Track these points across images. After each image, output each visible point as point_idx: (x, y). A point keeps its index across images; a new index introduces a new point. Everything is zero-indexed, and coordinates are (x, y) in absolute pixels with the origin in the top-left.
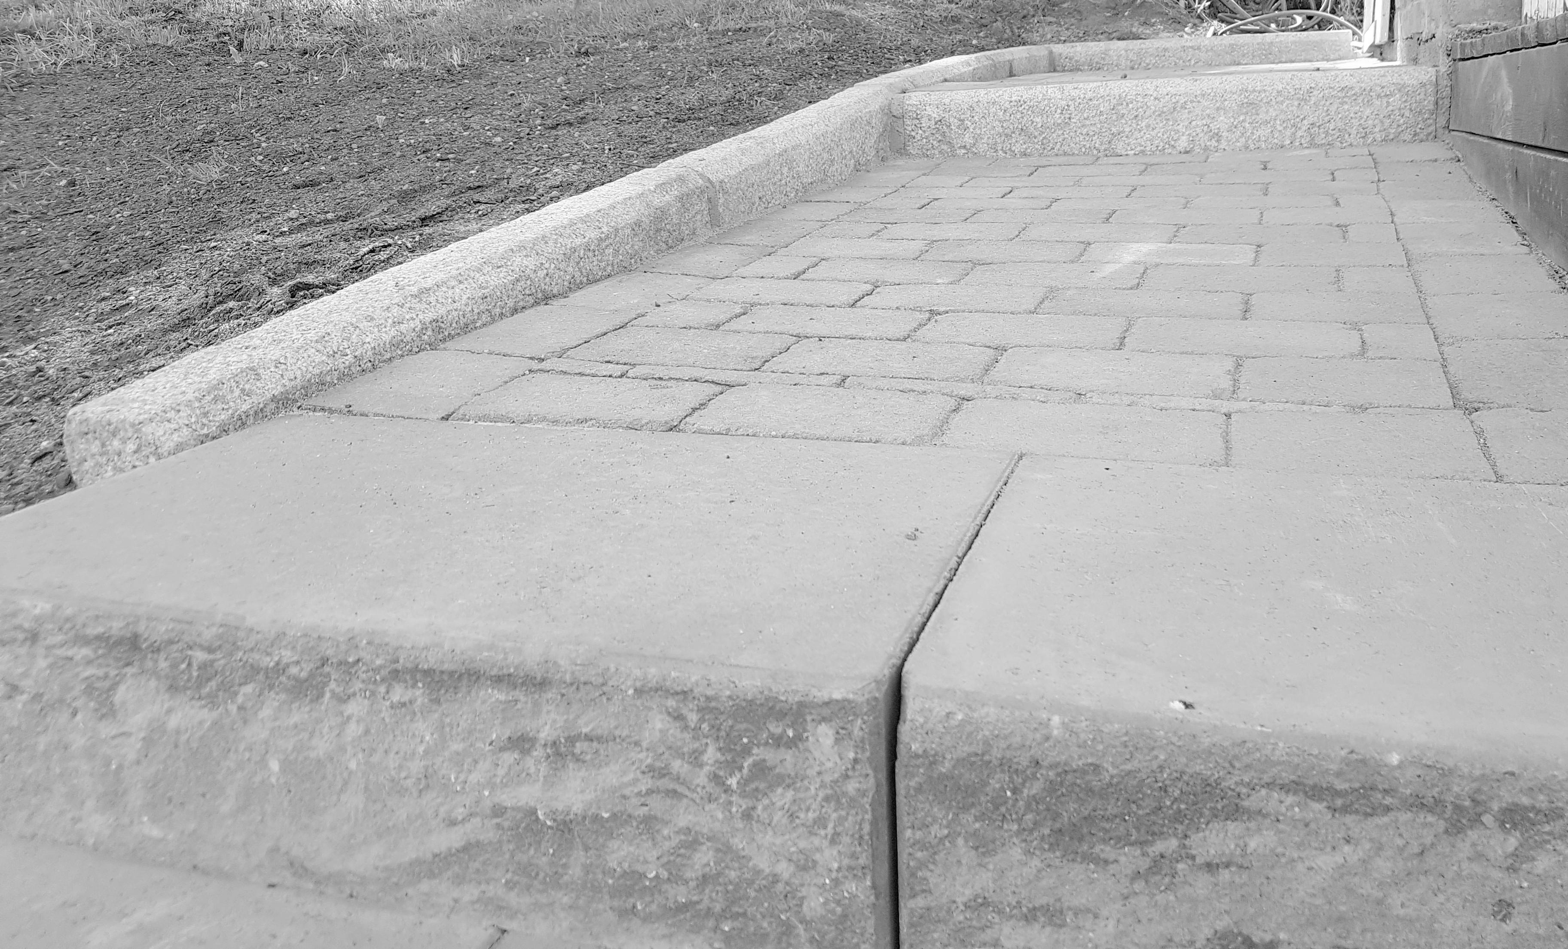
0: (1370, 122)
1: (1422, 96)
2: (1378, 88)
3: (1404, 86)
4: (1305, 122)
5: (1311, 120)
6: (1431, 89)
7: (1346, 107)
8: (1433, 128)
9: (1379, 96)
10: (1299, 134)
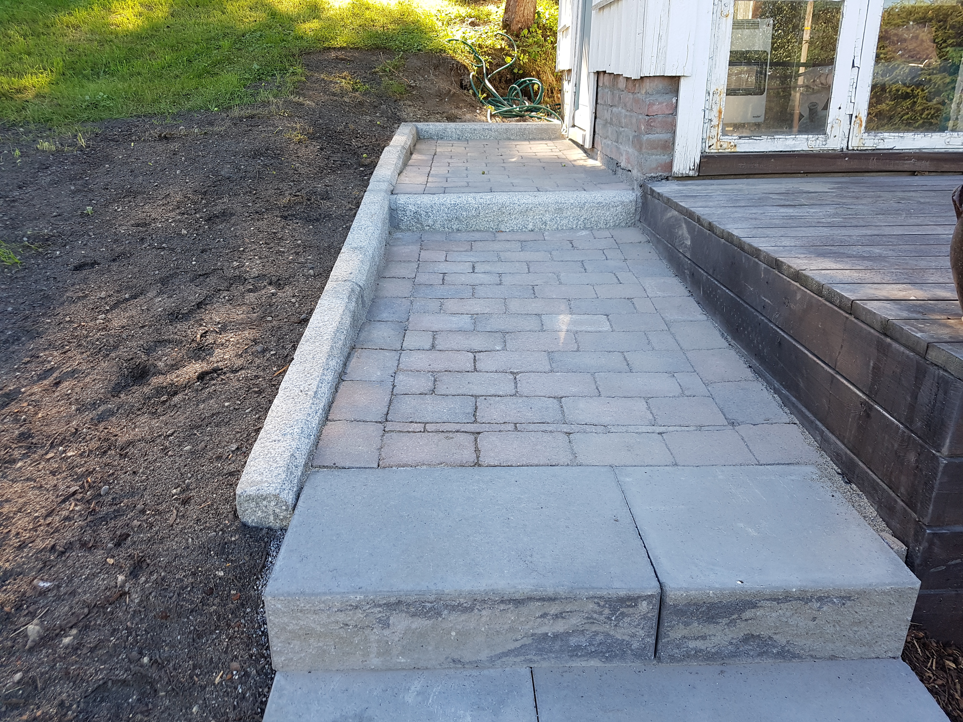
0: (609, 218)
1: (630, 206)
2: (613, 203)
3: (623, 202)
4: (582, 218)
5: (585, 216)
6: (634, 204)
7: (599, 211)
8: (633, 221)
9: (613, 206)
10: (580, 223)
